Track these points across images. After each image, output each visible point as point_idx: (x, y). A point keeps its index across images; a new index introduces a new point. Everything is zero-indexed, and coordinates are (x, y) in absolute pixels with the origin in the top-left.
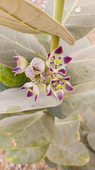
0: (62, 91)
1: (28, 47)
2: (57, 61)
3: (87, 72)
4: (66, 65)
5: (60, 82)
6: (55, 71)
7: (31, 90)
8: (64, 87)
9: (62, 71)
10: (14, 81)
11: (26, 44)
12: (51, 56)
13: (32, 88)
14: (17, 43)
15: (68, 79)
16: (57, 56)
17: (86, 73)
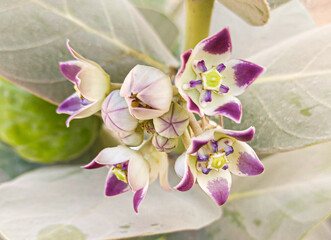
0: (227, 176)
1: (105, 29)
2: (213, 78)
3: (306, 112)
4: (242, 90)
5: (221, 145)
6: (206, 109)
7: (120, 174)
8: (232, 162)
9: (231, 109)
10: (56, 143)
11: (98, 21)
12: (194, 60)
13: (124, 167)
14: (69, 17)
15: (247, 137)
16: (212, 60)
17: (302, 118)
